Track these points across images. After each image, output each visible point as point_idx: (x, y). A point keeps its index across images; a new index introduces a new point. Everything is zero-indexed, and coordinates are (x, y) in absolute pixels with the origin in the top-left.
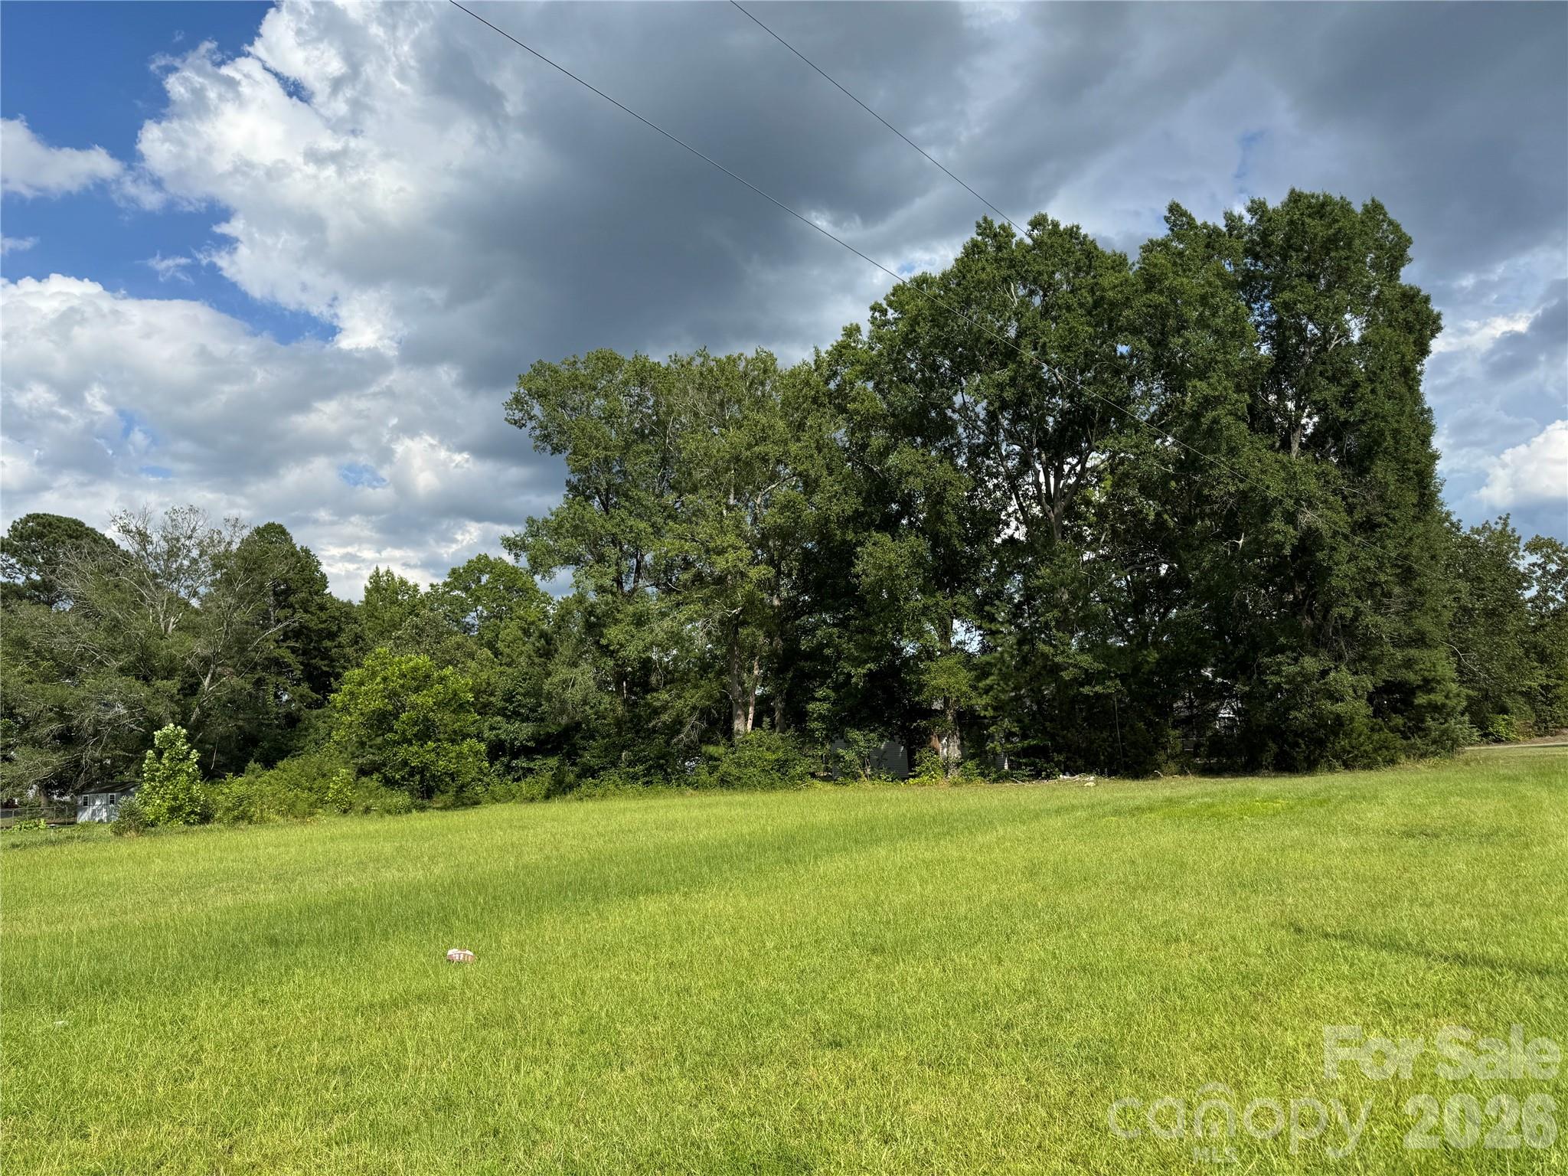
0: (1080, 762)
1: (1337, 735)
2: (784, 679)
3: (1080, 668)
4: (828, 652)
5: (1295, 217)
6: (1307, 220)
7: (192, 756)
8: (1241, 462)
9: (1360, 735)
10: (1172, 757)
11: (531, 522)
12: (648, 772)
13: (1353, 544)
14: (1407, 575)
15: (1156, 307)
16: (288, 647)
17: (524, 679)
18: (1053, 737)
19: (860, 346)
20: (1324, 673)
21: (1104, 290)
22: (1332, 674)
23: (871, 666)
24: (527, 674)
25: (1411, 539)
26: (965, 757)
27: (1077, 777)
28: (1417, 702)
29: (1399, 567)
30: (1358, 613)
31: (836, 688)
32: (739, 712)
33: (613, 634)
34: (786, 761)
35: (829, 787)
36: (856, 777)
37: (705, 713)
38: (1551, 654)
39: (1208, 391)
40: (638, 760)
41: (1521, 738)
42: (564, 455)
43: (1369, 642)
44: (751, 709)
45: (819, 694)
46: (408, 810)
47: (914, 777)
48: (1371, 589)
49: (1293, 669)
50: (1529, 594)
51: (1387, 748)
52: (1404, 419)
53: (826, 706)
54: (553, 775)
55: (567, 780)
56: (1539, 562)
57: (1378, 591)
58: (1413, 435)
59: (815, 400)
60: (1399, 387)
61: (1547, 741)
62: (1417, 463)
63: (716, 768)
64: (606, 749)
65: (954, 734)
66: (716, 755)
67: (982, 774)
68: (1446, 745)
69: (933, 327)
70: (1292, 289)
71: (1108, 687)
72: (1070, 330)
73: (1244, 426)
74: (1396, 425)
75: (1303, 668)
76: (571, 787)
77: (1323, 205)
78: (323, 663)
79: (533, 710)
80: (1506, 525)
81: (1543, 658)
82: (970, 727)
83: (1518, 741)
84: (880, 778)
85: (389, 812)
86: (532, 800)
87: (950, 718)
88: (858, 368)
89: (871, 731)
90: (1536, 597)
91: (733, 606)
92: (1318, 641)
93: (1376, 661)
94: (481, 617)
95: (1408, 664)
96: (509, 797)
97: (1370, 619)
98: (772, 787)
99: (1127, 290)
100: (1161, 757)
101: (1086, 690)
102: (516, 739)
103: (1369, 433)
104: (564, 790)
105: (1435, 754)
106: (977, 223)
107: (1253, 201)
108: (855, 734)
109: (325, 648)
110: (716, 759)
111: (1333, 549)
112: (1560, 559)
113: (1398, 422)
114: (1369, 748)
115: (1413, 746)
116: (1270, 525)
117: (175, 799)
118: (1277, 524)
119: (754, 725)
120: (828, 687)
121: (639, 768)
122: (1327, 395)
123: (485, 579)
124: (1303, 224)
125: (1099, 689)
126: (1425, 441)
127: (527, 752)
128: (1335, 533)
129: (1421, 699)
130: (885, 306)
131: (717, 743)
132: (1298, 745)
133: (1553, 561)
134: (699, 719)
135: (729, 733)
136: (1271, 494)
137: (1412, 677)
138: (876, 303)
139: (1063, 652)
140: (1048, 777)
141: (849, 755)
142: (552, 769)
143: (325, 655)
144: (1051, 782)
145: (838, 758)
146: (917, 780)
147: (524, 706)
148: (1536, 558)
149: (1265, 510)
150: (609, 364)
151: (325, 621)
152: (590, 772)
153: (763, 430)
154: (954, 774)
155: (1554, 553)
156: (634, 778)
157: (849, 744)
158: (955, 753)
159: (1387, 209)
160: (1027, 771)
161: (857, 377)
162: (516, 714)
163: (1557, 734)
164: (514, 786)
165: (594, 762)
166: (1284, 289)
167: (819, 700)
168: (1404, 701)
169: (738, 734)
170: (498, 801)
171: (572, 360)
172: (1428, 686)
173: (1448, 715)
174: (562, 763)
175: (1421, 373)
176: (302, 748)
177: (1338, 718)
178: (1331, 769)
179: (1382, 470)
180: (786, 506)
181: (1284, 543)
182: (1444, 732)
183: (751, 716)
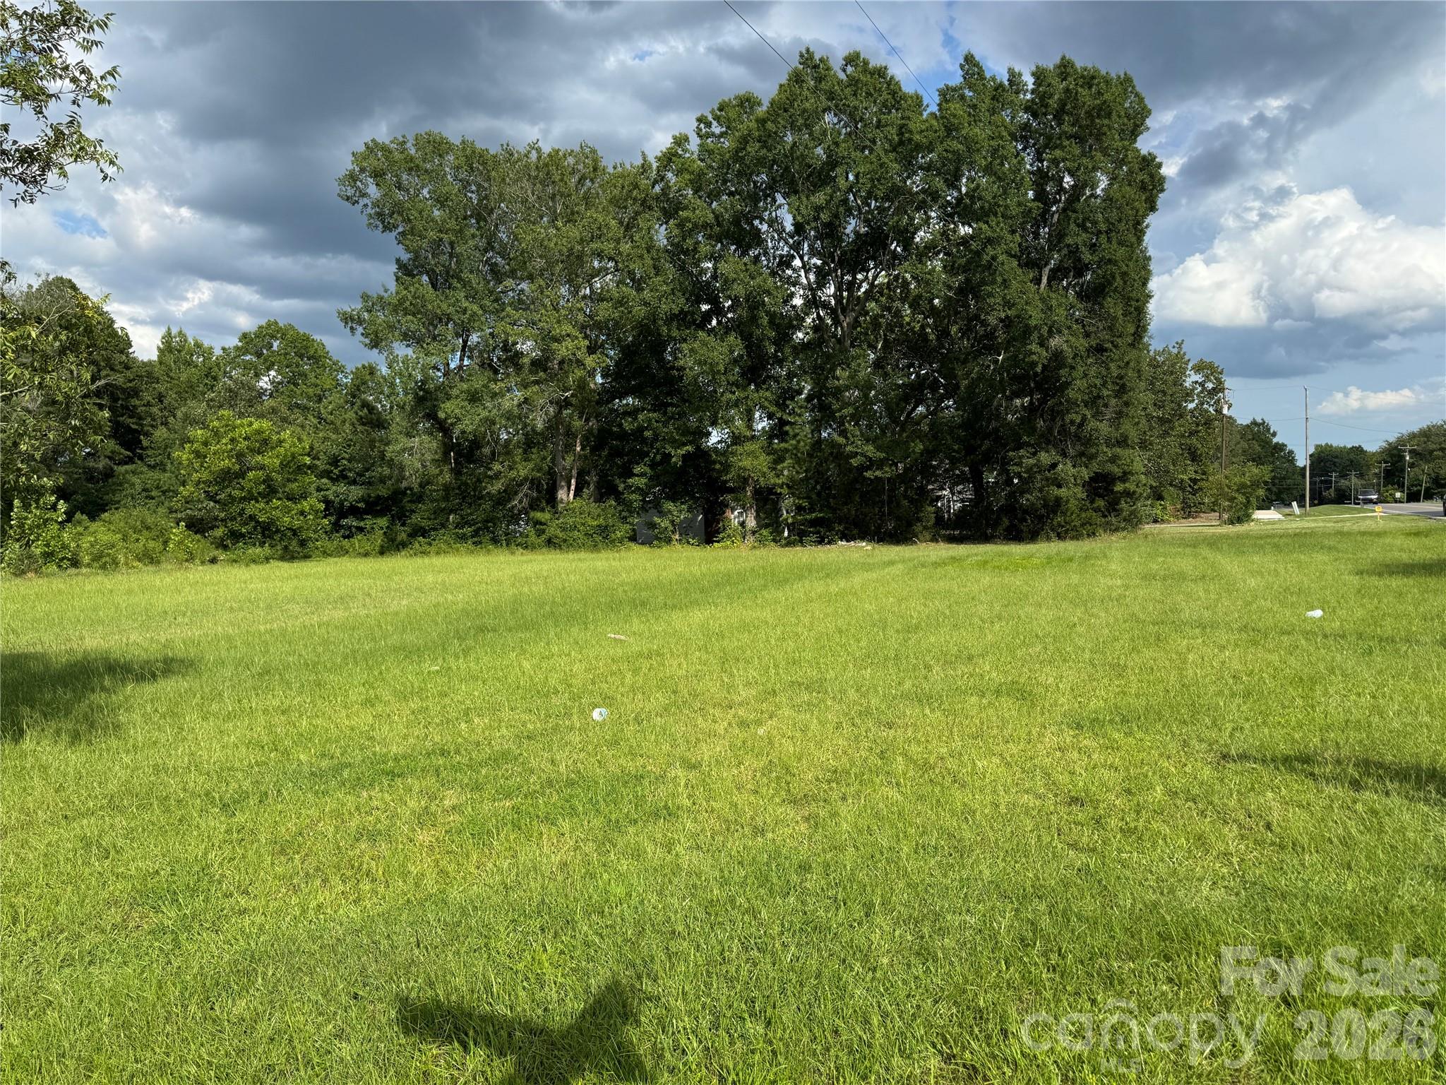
0: (855, 532)
1: (1055, 513)
2: (600, 456)
3: (865, 456)
4: (648, 434)
5: (1071, 87)
6: (1080, 90)
7: (59, 507)
8: (1011, 293)
9: (1072, 514)
10: (925, 528)
11: (365, 297)
12: (476, 533)
13: (1087, 364)
14: (1122, 390)
15: (953, 152)
16: (94, 404)
17: (349, 446)
18: (834, 510)
19: (687, 155)
20: (1054, 466)
21: (911, 132)
22: (1060, 466)
23: (689, 448)
24: (351, 440)
25: (1128, 363)
26: (761, 526)
27: (853, 543)
28: (1116, 489)
29: (1118, 384)
30: (1084, 419)
31: (653, 465)
32: (563, 484)
33: (448, 409)
34: (607, 526)
35: (645, 548)
36: (669, 541)
37: (535, 484)
38: (1201, 455)
39: (989, 233)
40: (466, 523)
41: (1172, 519)
42: (394, 234)
43: (1088, 442)
44: (573, 481)
45: (637, 470)
46: (267, 559)
47: (718, 542)
48: (1094, 401)
49: (1032, 461)
50: (1191, 406)
51: (1091, 525)
52: (1131, 264)
53: (644, 480)
54: (385, 533)
55: (399, 538)
56: (1200, 380)
57: (1101, 402)
58: (1137, 278)
59: (644, 202)
60: (1130, 237)
61: (1190, 522)
62: (1137, 301)
63: (543, 532)
64: (435, 513)
65: (751, 507)
66: (543, 520)
67: (774, 540)
68: (1133, 522)
69: (762, 147)
70: (1063, 148)
71: (887, 472)
72: (882, 165)
73: (1015, 263)
74: (1125, 268)
75: (1038, 461)
76: (403, 545)
77: (1093, 78)
78: (131, 420)
79: (361, 475)
80: (1180, 348)
81: (1194, 457)
82: (766, 501)
83: (1169, 522)
84: (688, 543)
85: (254, 561)
86: (366, 555)
87: (749, 494)
88: (687, 177)
89: (682, 503)
90: (1195, 409)
91: (566, 389)
92: (1046, 440)
93: (1092, 457)
94: (274, 382)
95: (1113, 460)
96: (343, 552)
97: (1092, 424)
98: (595, 548)
99: (931, 135)
100: (918, 527)
101: (868, 474)
102: (345, 500)
103: (1105, 276)
104: (397, 546)
105: (1124, 529)
106: (801, 52)
107: (1038, 68)
108: (669, 506)
109: (134, 406)
110: (541, 524)
111: (1072, 368)
112: (1216, 380)
113: (1127, 266)
114: (1078, 524)
115: (1109, 523)
116: (1029, 347)
117: (48, 545)
118: (1034, 347)
119: (575, 496)
120: (645, 465)
121: (468, 530)
122: (1079, 240)
123: (276, 344)
124: (1076, 93)
125: (878, 473)
126: (1145, 282)
127: (354, 511)
128: (1076, 355)
129: (1119, 487)
130: (710, 118)
131: (543, 510)
132: (1026, 520)
133: (1210, 381)
134: (529, 489)
135: (552, 500)
136: (1033, 322)
137: (1116, 470)
138: (702, 116)
139: (853, 443)
140: (829, 543)
141: (665, 523)
142: (382, 528)
143: (132, 413)
144: (833, 546)
145: (653, 525)
146: (720, 545)
147: (350, 470)
148: (1199, 378)
149: (1027, 331)
150: (438, 146)
151: (134, 380)
152: (423, 532)
153: (599, 228)
154: (750, 539)
155: (1212, 374)
156: (463, 538)
157: (661, 514)
158: (751, 523)
159: (1135, 82)
160: (814, 538)
161: (687, 185)
162: (342, 477)
163: (1196, 517)
164: (345, 542)
165: (425, 524)
166: (1056, 147)
167: (637, 476)
168: (1106, 489)
169: (562, 503)
170: (330, 555)
171: (401, 139)
172: (1124, 477)
173: (1137, 499)
174: (392, 522)
175: (1147, 226)
176: (119, 502)
177: (1058, 500)
178: (1049, 539)
179: (1113, 306)
180: (620, 302)
181: (1037, 363)
182: (1133, 513)
183: (573, 487)
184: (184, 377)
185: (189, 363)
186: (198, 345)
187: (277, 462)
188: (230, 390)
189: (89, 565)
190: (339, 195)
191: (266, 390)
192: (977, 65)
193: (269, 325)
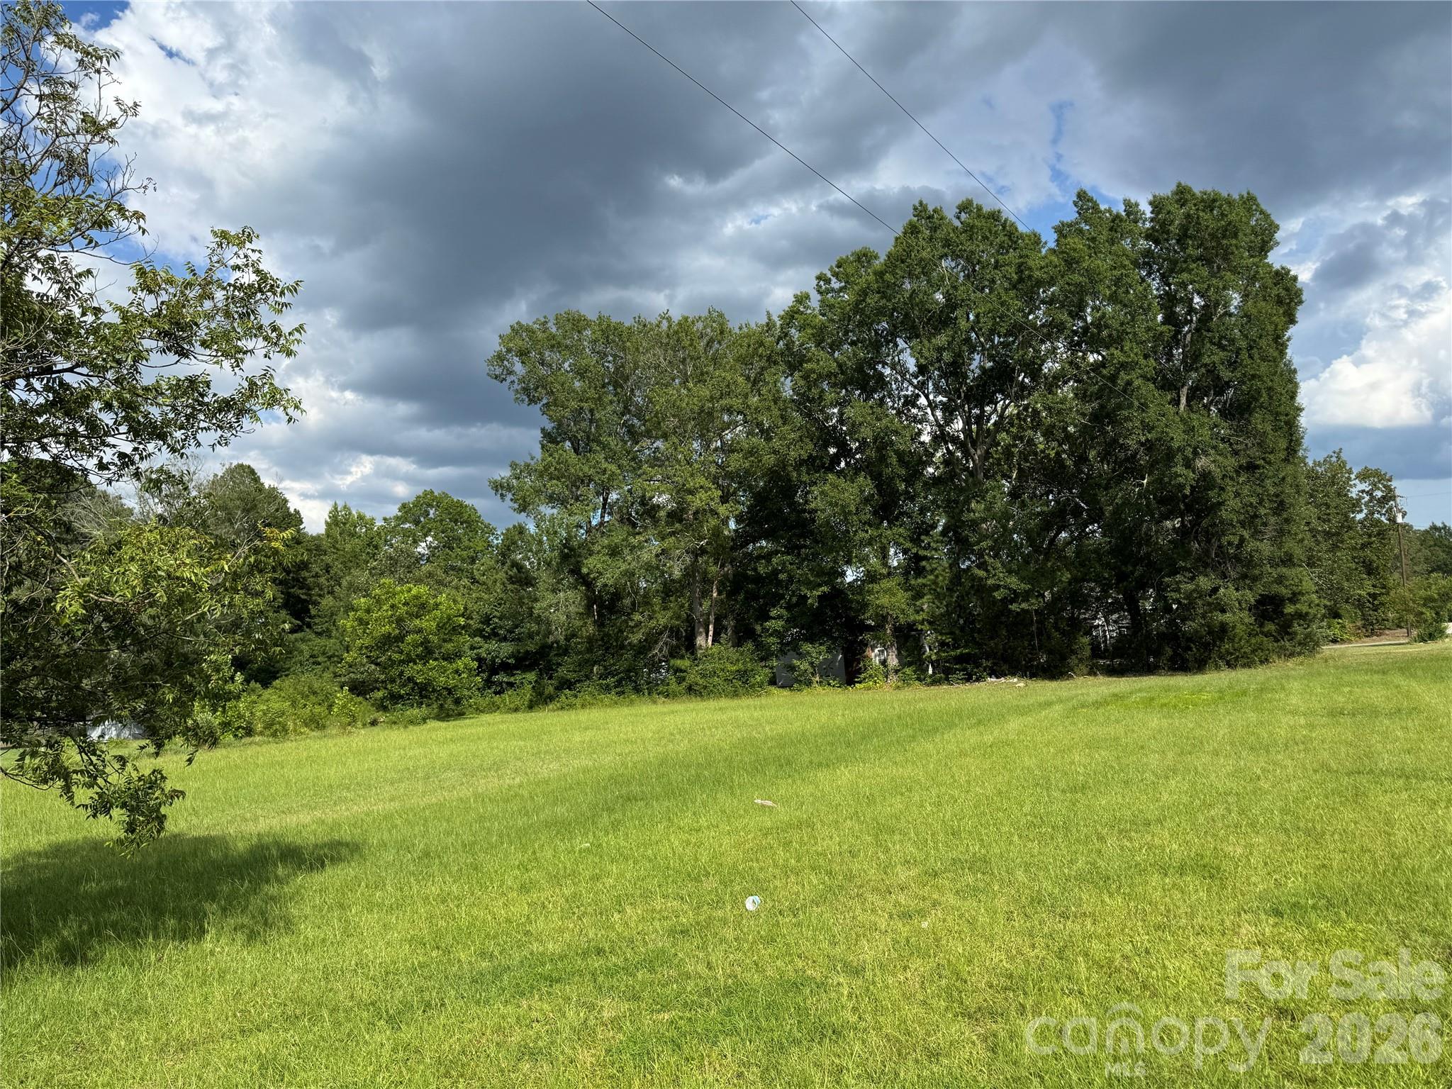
0: (1005, 667)
1: (1222, 640)
2: (736, 600)
3: (1009, 589)
4: (782, 576)
5: (1192, 212)
6: (1201, 214)
7: (237, 678)
8: (1150, 417)
9: (1240, 640)
10: (1081, 661)
11: (514, 465)
12: (619, 684)
13: (1238, 483)
14: (1280, 507)
15: (1076, 285)
17: (500, 604)
18: (980, 645)
19: (809, 311)
20: (1215, 590)
21: (1030, 269)
22: (1222, 590)
23: (825, 589)
24: (502, 599)
25: (1284, 479)
26: (903, 664)
27: (1003, 680)
28: (1286, 611)
29: (1275, 502)
30: (1242, 540)
31: (789, 607)
32: (701, 630)
33: (590, 564)
34: (745, 671)
35: (786, 692)
36: (809, 684)
37: (674, 632)
38: (1378, 567)
39: (1122, 359)
40: (609, 674)
41: (1353, 638)
42: (539, 406)
43: (1250, 563)
44: (711, 627)
45: (774, 613)
46: (424, 720)
47: (860, 682)
48: (1251, 521)
49: (1190, 587)
50: (1360, 516)
51: (1262, 651)
52: (1276, 378)
53: (781, 623)
54: (533, 687)
55: (547, 692)
56: (1367, 489)
57: (1258, 521)
58: (1283, 392)
59: (769, 358)
60: (1273, 352)
61: (1374, 641)
62: (1287, 415)
63: (684, 679)
64: (580, 665)
65: (892, 645)
66: (683, 667)
67: (919, 679)
68: (1309, 645)
70: (1189, 271)
71: (1033, 604)
72: (1002, 303)
73: (1152, 386)
74: (1270, 384)
75: (1198, 586)
76: (551, 698)
77: (1214, 201)
78: (301, 591)
79: (511, 631)
80: (1339, 458)
81: (1370, 570)
82: (907, 639)
83: (1350, 641)
84: (829, 684)
85: (411, 722)
86: (516, 710)
87: (889, 631)
88: (809, 331)
89: (821, 644)
90: (1365, 519)
91: (701, 538)
92: (1203, 564)
93: (1256, 579)
94: (431, 547)
95: (1280, 580)
96: (493, 708)
97: (1251, 545)
98: (735, 695)
99: (1051, 270)
100: (1073, 660)
101: (1013, 607)
102: (497, 657)
103: (1249, 392)
104: (545, 701)
105: (1299, 654)
106: (914, 206)
107: (1154, 196)
108: (807, 647)
109: (304, 578)
110: (682, 671)
111: (1222, 488)
112: (1384, 486)
113: (1272, 381)
114: (1248, 650)
115: (1283, 648)
116: (1174, 470)
118: (1179, 469)
119: (713, 641)
120: (781, 607)
121: (611, 681)
122: (1216, 358)
123: (432, 512)
124: (1198, 218)
125: (1024, 606)
126: (1293, 396)
127: (506, 667)
128: (1225, 475)
129: (1289, 609)
130: (829, 275)
131: (682, 657)
132: (1190, 649)
133: (1379, 489)
134: (669, 637)
135: (691, 646)
136: (1176, 444)
137: (1284, 591)
138: (821, 273)
139: (994, 575)
140: (978, 680)
141: (804, 665)
142: (530, 683)
143: (302, 584)
144: (982, 684)
145: (792, 668)
146: (862, 686)
147: (501, 628)
148: (1365, 486)
149: (1170, 456)
150: (576, 323)
151: (304, 553)
152: (566, 684)
153: (728, 386)
154: (893, 679)
155: (1379, 481)
156: (607, 689)
157: (801, 656)
158: (893, 661)
159: (1259, 201)
160: (961, 675)
161: (809, 339)
162: (494, 634)
163: (1381, 634)
164: (497, 698)
165: (571, 676)
166: (1182, 271)
167: (774, 618)
168: (1275, 612)
169: (701, 649)
170: (482, 712)
171: (543, 320)
172: (1294, 598)
173: (1311, 621)
174: (540, 676)
175: (1289, 339)
176: (289, 669)
177: (1223, 626)
178: (1218, 668)
179: (1260, 421)
180: (750, 452)
181: (1185, 485)
182: (1308, 636)
183: (711, 633)
184: (348, 547)
185: (353, 535)
186: (361, 517)
187: (434, 624)
188: (391, 558)
189: (261, 733)
190: (488, 374)
191: (423, 555)
192: (1090, 200)
193: (426, 493)
